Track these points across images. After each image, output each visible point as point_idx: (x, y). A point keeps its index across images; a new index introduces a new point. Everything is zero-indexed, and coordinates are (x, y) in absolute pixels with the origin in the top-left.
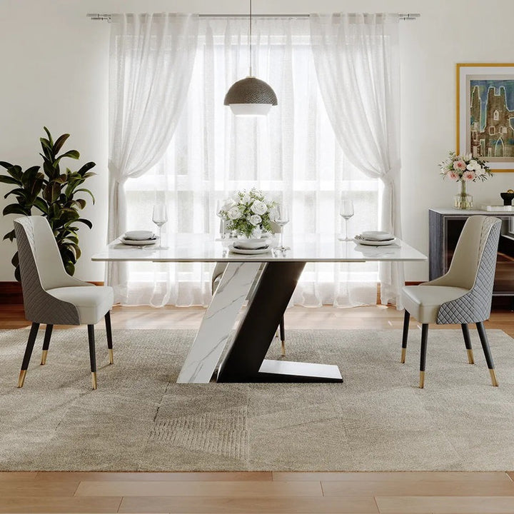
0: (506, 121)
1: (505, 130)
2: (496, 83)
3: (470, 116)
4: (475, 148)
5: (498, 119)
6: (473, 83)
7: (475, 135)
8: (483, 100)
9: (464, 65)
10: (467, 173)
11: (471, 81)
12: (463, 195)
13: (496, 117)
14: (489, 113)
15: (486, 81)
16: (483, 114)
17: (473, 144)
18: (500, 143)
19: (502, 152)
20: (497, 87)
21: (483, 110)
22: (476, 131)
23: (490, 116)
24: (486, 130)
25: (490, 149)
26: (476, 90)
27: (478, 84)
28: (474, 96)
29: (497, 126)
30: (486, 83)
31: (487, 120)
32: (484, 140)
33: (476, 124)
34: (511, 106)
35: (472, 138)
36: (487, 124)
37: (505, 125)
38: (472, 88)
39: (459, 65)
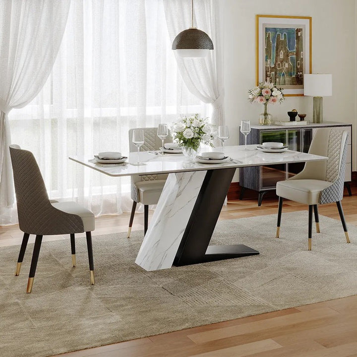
0: (288, 59)
1: (287, 65)
2: (282, 30)
3: (265, 55)
4: (268, 78)
5: (282, 57)
6: (267, 30)
7: (268, 69)
8: (273, 43)
9: (262, 16)
10: (272, 98)
11: (266, 28)
12: (266, 114)
13: (281, 56)
14: (277, 53)
15: (275, 28)
16: (273, 53)
17: (267, 76)
18: (283, 75)
19: (285, 81)
20: (282, 34)
21: (273, 49)
22: (268, 66)
23: (277, 55)
24: (275, 65)
25: (277, 79)
26: (269, 35)
27: (270, 31)
28: (268, 39)
29: (282, 62)
30: (275, 30)
31: (276, 58)
32: (274, 73)
33: (269, 60)
34: (291, 48)
35: (266, 71)
36: (276, 61)
37: (286, 62)
38: (266, 34)
39: (258, 16)
